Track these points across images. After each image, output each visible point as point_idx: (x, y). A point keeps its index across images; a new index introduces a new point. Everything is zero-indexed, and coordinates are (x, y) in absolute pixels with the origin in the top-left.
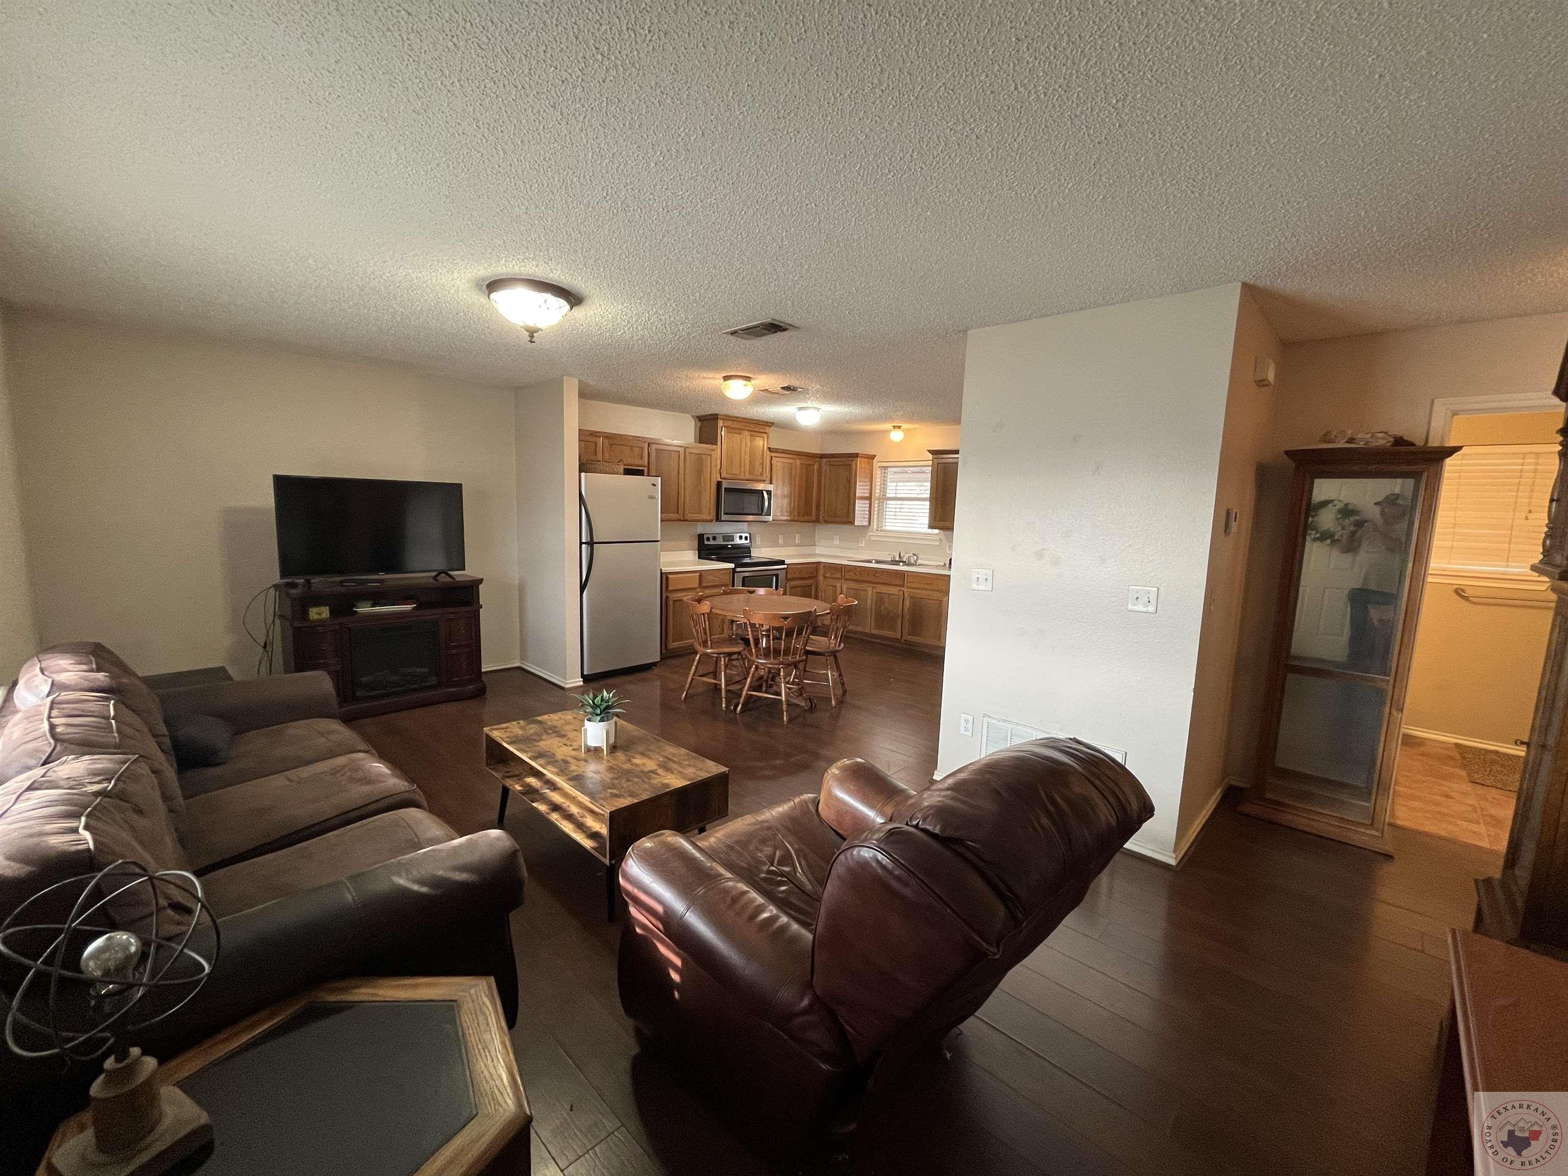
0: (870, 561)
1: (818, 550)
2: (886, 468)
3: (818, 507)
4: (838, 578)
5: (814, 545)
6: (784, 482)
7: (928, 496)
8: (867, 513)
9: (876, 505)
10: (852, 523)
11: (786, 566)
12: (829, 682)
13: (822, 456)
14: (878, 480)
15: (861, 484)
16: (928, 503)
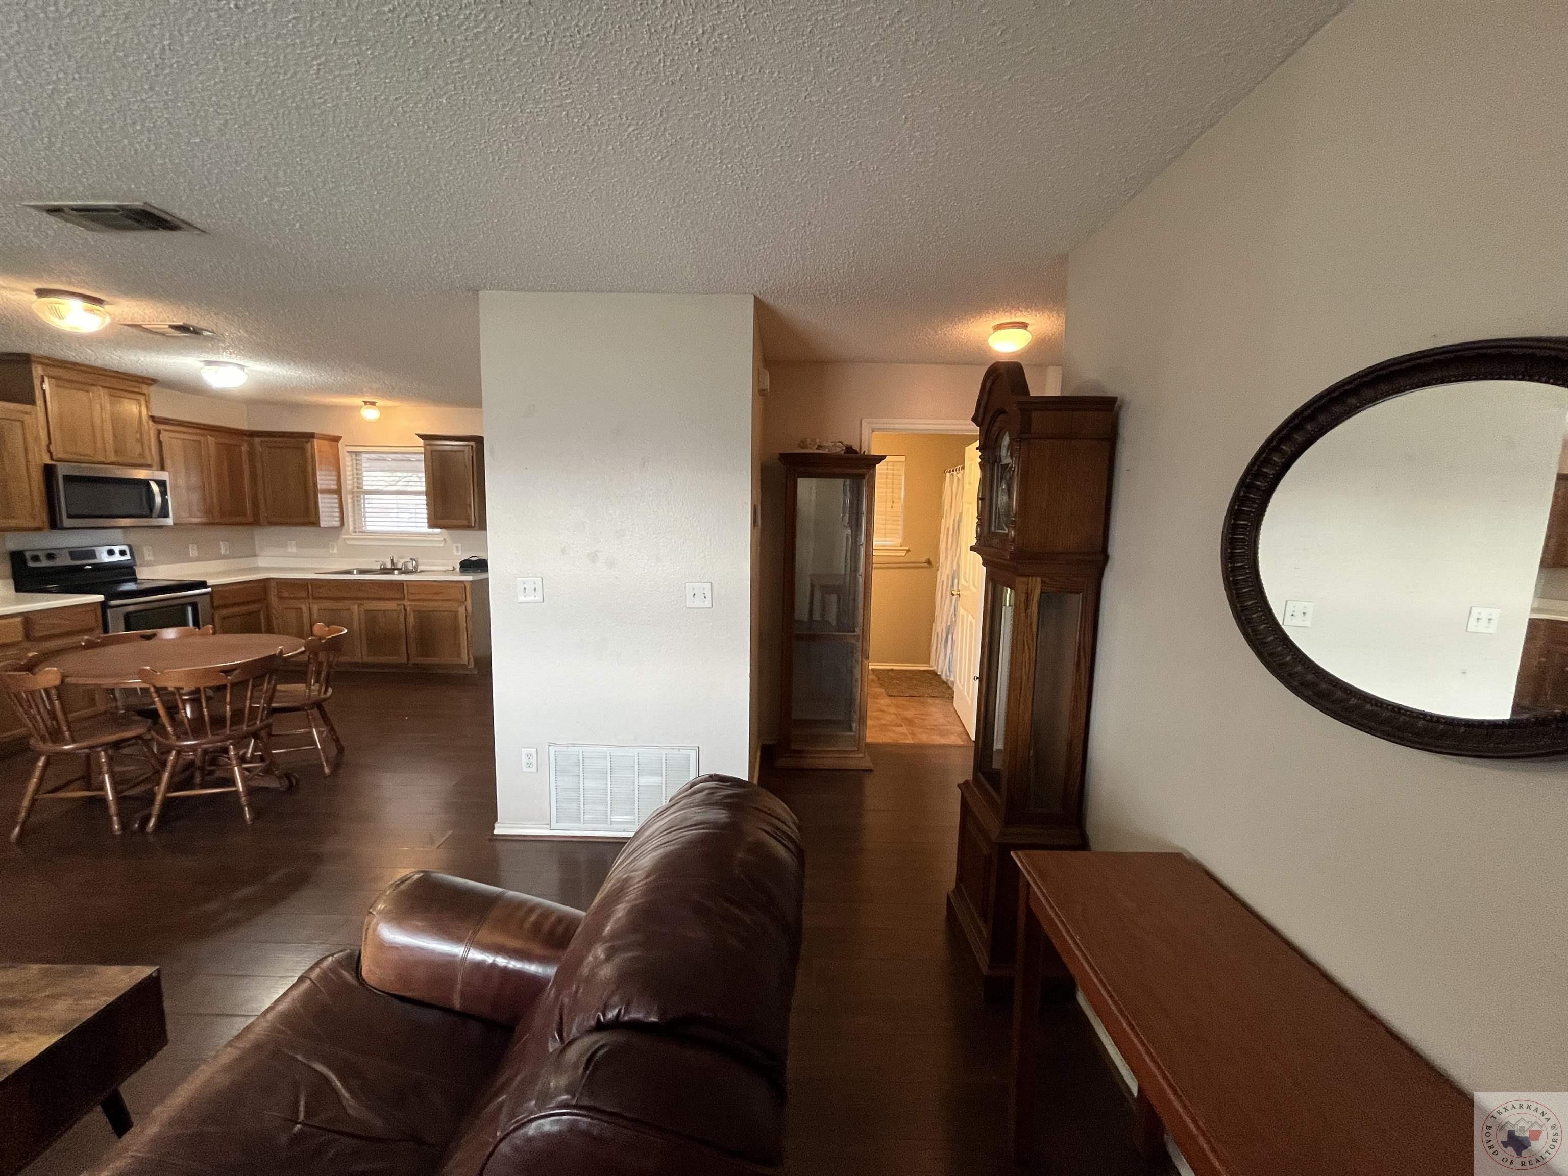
0: (349, 572)
1: (262, 562)
2: (357, 453)
3: (255, 504)
4: (303, 598)
5: (256, 556)
6: (187, 468)
7: (424, 489)
8: (337, 510)
9: (348, 500)
10: (315, 523)
11: (209, 589)
12: (317, 745)
13: (253, 434)
14: (349, 468)
15: (323, 473)
16: (424, 497)
